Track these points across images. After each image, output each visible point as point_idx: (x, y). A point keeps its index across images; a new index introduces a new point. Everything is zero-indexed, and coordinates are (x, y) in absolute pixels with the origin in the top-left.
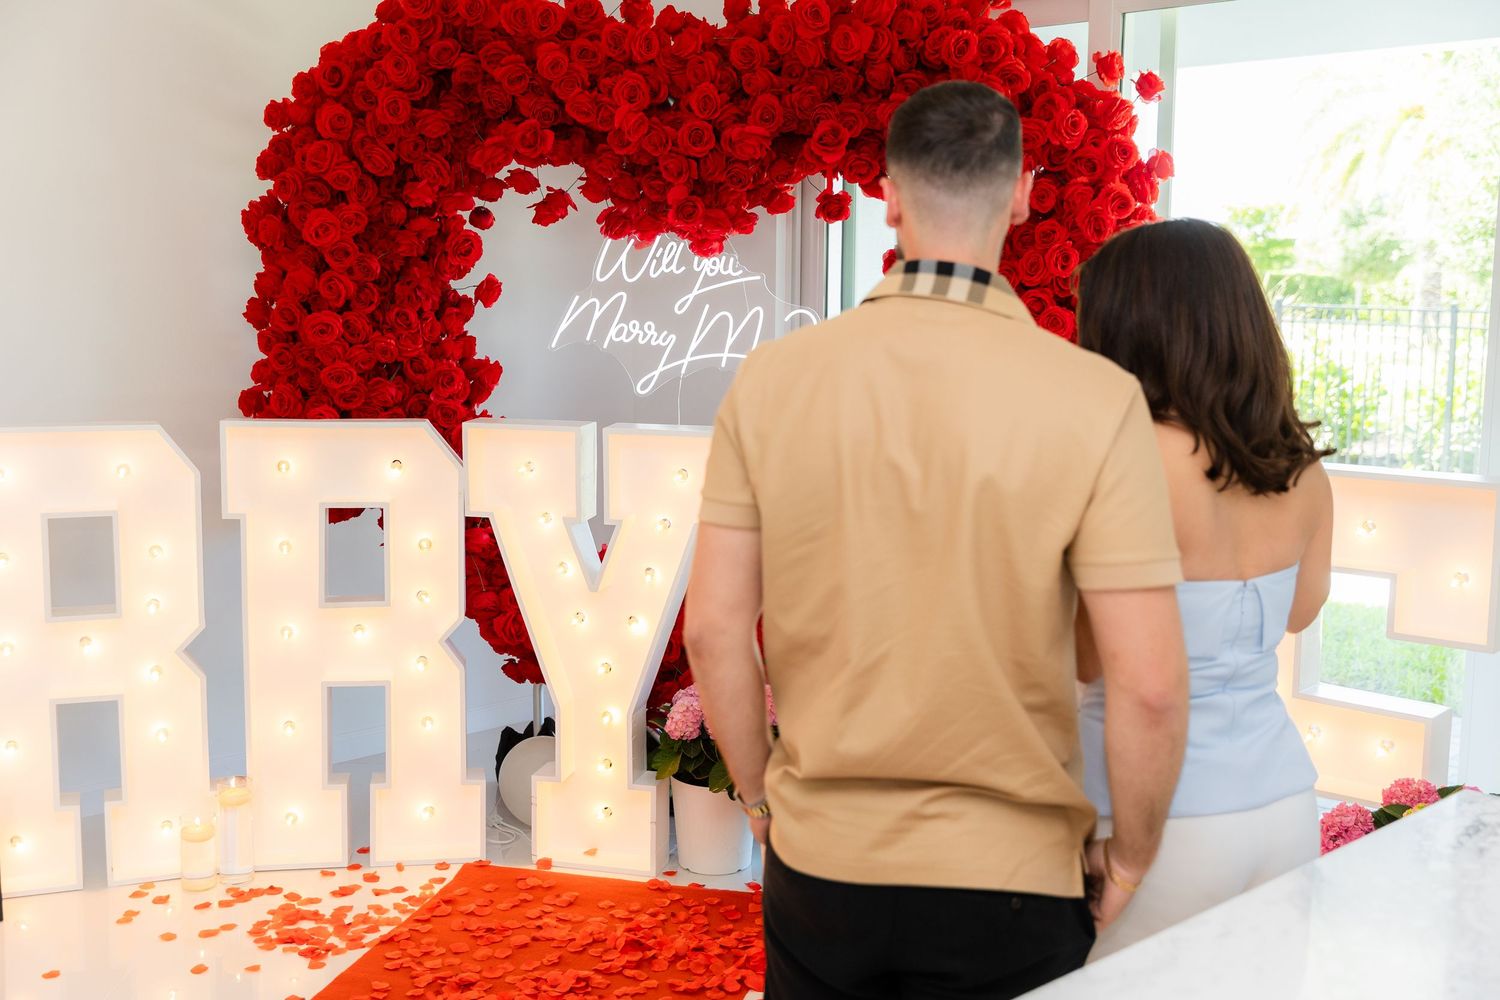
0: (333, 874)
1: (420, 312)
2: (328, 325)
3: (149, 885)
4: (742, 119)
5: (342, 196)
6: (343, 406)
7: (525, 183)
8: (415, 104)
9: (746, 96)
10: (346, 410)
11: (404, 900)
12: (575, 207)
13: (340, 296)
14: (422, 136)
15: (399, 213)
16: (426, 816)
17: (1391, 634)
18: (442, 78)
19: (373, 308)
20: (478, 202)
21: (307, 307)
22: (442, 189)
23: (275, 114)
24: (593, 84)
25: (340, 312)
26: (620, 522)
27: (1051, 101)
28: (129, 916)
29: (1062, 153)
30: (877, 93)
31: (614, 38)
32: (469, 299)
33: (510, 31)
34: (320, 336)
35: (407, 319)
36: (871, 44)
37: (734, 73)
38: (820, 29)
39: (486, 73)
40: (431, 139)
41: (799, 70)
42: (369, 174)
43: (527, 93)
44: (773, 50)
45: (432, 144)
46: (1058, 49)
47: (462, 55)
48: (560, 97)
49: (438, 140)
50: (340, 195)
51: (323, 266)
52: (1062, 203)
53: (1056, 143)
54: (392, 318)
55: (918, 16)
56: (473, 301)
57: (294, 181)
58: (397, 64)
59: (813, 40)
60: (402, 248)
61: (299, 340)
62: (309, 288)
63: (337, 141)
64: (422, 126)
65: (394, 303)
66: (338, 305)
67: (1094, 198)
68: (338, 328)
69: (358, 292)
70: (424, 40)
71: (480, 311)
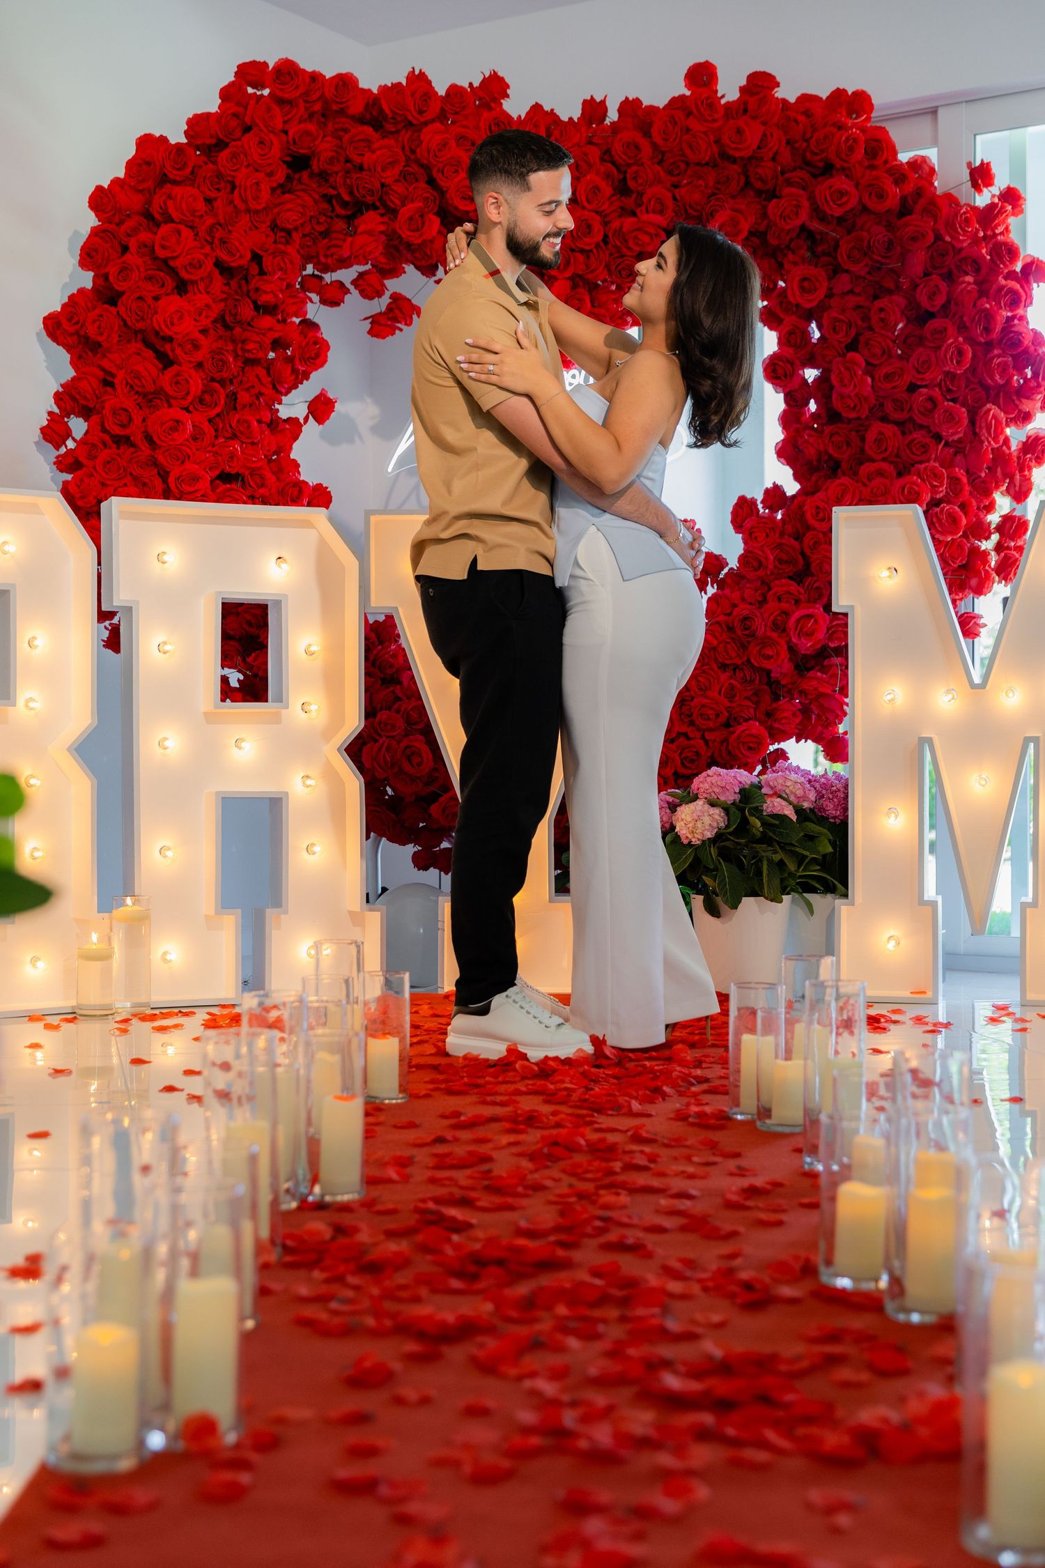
2: (178, 422)
4: (629, 212)
8: (274, 189)
9: (627, 191)
13: (188, 393)
14: (274, 226)
15: (246, 309)
18: (298, 163)
19: (213, 413)
22: (289, 287)
23: (102, 199)
29: (943, 255)
30: (759, 193)
31: (498, 125)
32: (297, 419)
33: (387, 111)
34: (169, 434)
35: (249, 427)
36: (761, 141)
37: (615, 170)
38: (715, 121)
39: (348, 161)
40: (283, 230)
41: (683, 166)
42: (218, 264)
43: (399, 181)
44: (655, 146)
45: (282, 237)
46: (919, 165)
47: (326, 139)
48: (440, 182)
49: (289, 232)
50: (182, 287)
51: (166, 361)
52: (949, 301)
53: (948, 239)
54: (234, 425)
55: (801, 118)
56: (302, 421)
57: (138, 268)
58: (261, 143)
59: (705, 133)
60: (250, 346)
61: (133, 445)
62: (154, 383)
63: (187, 226)
64: (278, 214)
65: (235, 409)
66: (185, 403)
67: (980, 298)
68: (190, 427)
69: (203, 392)
70: (285, 122)
71: (311, 429)
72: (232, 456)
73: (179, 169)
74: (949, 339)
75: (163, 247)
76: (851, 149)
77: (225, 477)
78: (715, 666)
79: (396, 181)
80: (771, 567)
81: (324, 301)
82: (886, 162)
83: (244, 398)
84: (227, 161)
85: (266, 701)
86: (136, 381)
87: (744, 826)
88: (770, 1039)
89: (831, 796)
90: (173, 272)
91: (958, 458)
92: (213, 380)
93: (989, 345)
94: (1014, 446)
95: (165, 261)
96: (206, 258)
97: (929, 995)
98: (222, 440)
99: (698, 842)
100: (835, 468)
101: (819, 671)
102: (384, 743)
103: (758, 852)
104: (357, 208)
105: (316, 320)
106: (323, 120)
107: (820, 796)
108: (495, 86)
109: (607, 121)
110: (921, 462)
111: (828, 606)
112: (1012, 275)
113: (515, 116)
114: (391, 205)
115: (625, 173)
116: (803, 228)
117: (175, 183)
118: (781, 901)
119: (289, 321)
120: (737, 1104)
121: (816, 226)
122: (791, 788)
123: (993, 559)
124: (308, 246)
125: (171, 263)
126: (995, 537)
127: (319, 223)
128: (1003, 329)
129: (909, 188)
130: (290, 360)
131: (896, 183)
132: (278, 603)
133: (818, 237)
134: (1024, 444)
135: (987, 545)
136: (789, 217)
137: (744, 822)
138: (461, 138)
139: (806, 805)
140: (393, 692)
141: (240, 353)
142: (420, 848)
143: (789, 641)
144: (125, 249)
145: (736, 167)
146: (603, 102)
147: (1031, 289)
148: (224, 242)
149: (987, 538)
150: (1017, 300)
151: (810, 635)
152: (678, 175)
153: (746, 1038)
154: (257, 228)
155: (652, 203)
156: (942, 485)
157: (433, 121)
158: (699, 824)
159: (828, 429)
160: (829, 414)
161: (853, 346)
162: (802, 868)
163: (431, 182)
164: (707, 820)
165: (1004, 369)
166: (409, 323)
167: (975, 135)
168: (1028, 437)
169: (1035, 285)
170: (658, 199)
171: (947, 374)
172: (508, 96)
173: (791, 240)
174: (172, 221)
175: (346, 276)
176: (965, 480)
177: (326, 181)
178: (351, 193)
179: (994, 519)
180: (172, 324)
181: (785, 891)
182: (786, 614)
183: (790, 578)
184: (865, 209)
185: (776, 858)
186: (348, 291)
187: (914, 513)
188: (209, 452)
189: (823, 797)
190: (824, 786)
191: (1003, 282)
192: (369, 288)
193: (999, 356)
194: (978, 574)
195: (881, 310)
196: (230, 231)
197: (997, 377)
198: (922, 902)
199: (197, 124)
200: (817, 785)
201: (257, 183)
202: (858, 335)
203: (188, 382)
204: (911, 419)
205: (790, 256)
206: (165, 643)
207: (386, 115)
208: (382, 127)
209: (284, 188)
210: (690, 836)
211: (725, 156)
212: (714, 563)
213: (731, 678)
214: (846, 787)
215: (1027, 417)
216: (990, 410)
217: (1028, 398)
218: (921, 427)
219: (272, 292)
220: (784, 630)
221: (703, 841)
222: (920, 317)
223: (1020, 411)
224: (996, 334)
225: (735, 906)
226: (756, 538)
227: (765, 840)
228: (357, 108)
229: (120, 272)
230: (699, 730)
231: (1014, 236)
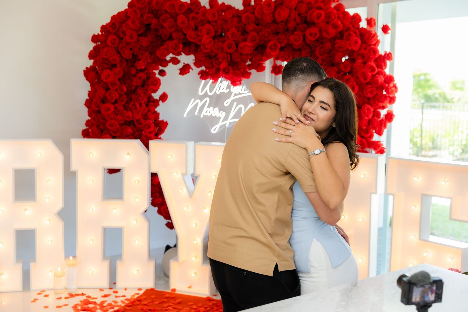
0: (103, 290)
1: (140, 104)
2: (109, 108)
3: (44, 291)
4: (245, 40)
5: (115, 66)
6: (114, 135)
7: (175, 61)
8: (139, 35)
9: (247, 33)
10: (114, 136)
11: (125, 299)
12: (192, 69)
13: (113, 98)
14: (141, 46)
15: (133, 71)
16: (136, 272)
17: (451, 219)
18: (148, 27)
19: (124, 103)
20: (161, 68)
21: (103, 102)
22: (148, 63)
23: (95, 38)
24: (196, 28)
25: (113, 104)
26: (200, 175)
27: (350, 35)
28: (35, 300)
35: (136, 106)
36: (288, 15)
48: (185, 33)
54: (131, 106)
56: (159, 101)
62: (104, 95)
65: (131, 101)
70: (142, 14)
71: (161, 104)
72: (128, 117)
73: (113, 29)
75: (105, 55)
117: (113, 33)
128: (371, 79)
134: (385, 115)
184: (323, 38)
193: (370, 88)
203: (113, 95)
209: (142, 35)
215: (384, 107)
224: (368, 80)
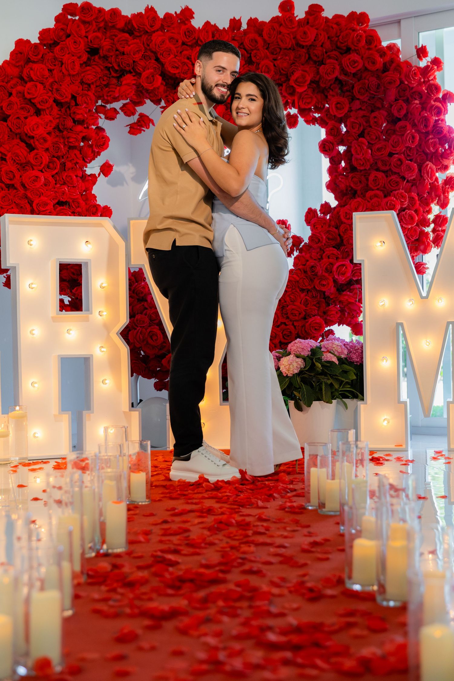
2: (37, 177)
8: (81, 64)
13: (41, 163)
15: (69, 122)
18: (93, 52)
19: (56, 172)
27: (399, 66)
29: (404, 91)
30: (315, 62)
31: (189, 32)
32: (95, 175)
33: (136, 26)
34: (33, 183)
35: (72, 179)
36: (316, 37)
37: (245, 52)
38: (293, 28)
39: (117, 50)
40: (86, 84)
41: (278, 50)
42: (55, 101)
43: (142, 59)
44: (265, 41)
45: (86, 87)
46: (392, 47)
47: (106, 40)
48: (162, 60)
49: (89, 85)
50: (38, 112)
51: (31, 148)
52: (407, 113)
53: (406, 83)
54: (64, 178)
55: (335, 26)
56: (97, 175)
57: (16, 103)
58: (75, 42)
59: (288, 34)
60: (71, 140)
61: (16, 189)
62: (25, 159)
63: (40, 83)
64: (84, 76)
65: (65, 170)
66: (41, 168)
67: (422, 111)
68: (43, 179)
69: (49, 163)
70: (86, 32)
71: (102, 179)
72: (64, 193)
73: (36, 56)
74: (408, 131)
75: (29, 93)
76: (359, 41)
77: (61, 203)
78: (298, 290)
79: (140, 59)
80: (324, 242)
81: (106, 118)
82: (376, 46)
83: (69, 165)
84: (59, 52)
85: (82, 311)
86: (17, 158)
87: (313, 367)
88: (324, 470)
89: (355, 352)
90: (34, 105)
91: (413, 188)
92: (54, 156)
93: (427, 133)
94: (440, 181)
95: (30, 100)
96: (49, 98)
97: (404, 446)
98: (59, 185)
99: (291, 375)
100: (354, 194)
101: (349, 291)
102: (139, 330)
103: (320, 379)
104: (121, 73)
105: (103, 127)
106: (105, 31)
107: (350, 352)
108: (187, 13)
109: (242, 29)
110: (395, 190)
111: (352, 260)
112: (437, 100)
113: (197, 27)
114: (138, 71)
115: (251, 53)
116: (337, 79)
117: (34, 62)
118: (331, 403)
119: (90, 127)
120: (309, 502)
121: (343, 77)
122: (336, 348)
123: (431, 236)
124: (99, 92)
125: (33, 101)
126: (432, 226)
127: (103, 80)
128: (434, 126)
129: (387, 58)
130: (91, 146)
131: (381, 56)
132: (86, 263)
133: (344, 83)
134: (445, 181)
135: (429, 229)
136: (329, 74)
137: (313, 365)
138: (171, 39)
139: (343, 356)
140: (143, 305)
141: (66, 143)
142: (158, 380)
143: (334, 278)
144: (10, 94)
145: (304, 50)
146: (240, 20)
147: (447, 106)
148: (58, 90)
149: (428, 226)
150: (440, 111)
151: (343, 274)
152: (276, 54)
153: (313, 470)
154: (73, 83)
155: (264, 68)
156: (406, 201)
157: (158, 30)
158: (291, 366)
159: (351, 175)
160: (351, 168)
161: (362, 135)
162: (342, 386)
163: (157, 60)
164: (295, 364)
165: (434, 145)
166: (148, 127)
167: (419, 33)
168: (447, 177)
169: (449, 104)
170: (266, 66)
171: (407, 147)
172: (194, 18)
173: (331, 85)
174: (33, 81)
175: (117, 105)
176: (417, 198)
177: (107, 60)
178: (119, 66)
179: (431, 217)
180: (34, 130)
181: (333, 398)
182: (332, 264)
183: (334, 247)
184: (366, 69)
185: (329, 382)
186: (118, 113)
187: (392, 215)
188: (52, 191)
189: (351, 352)
190: (351, 347)
191: (433, 103)
192: (128, 111)
193: (432, 139)
194: (424, 243)
195: (375, 117)
196: (61, 85)
197: (431, 149)
198: (399, 402)
199: (44, 33)
200: (348, 347)
201: (73, 62)
202: (364, 130)
203: (41, 157)
204: (390, 169)
205: (331, 92)
206: (32, 284)
207: (135, 28)
208: (133, 34)
209: (86, 64)
210: (287, 372)
211: (299, 45)
212: (297, 240)
213: (306, 295)
214: (362, 347)
215: (446, 168)
216: (428, 164)
217: (446, 158)
218: (395, 173)
219: (82, 114)
220: (331, 272)
221: (293, 374)
222: (394, 121)
223: (443, 165)
224: (430, 128)
225: (309, 405)
226: (317, 228)
227: (323, 373)
228: (121, 25)
229: (8, 106)
230: (291, 321)
231: (438, 81)
